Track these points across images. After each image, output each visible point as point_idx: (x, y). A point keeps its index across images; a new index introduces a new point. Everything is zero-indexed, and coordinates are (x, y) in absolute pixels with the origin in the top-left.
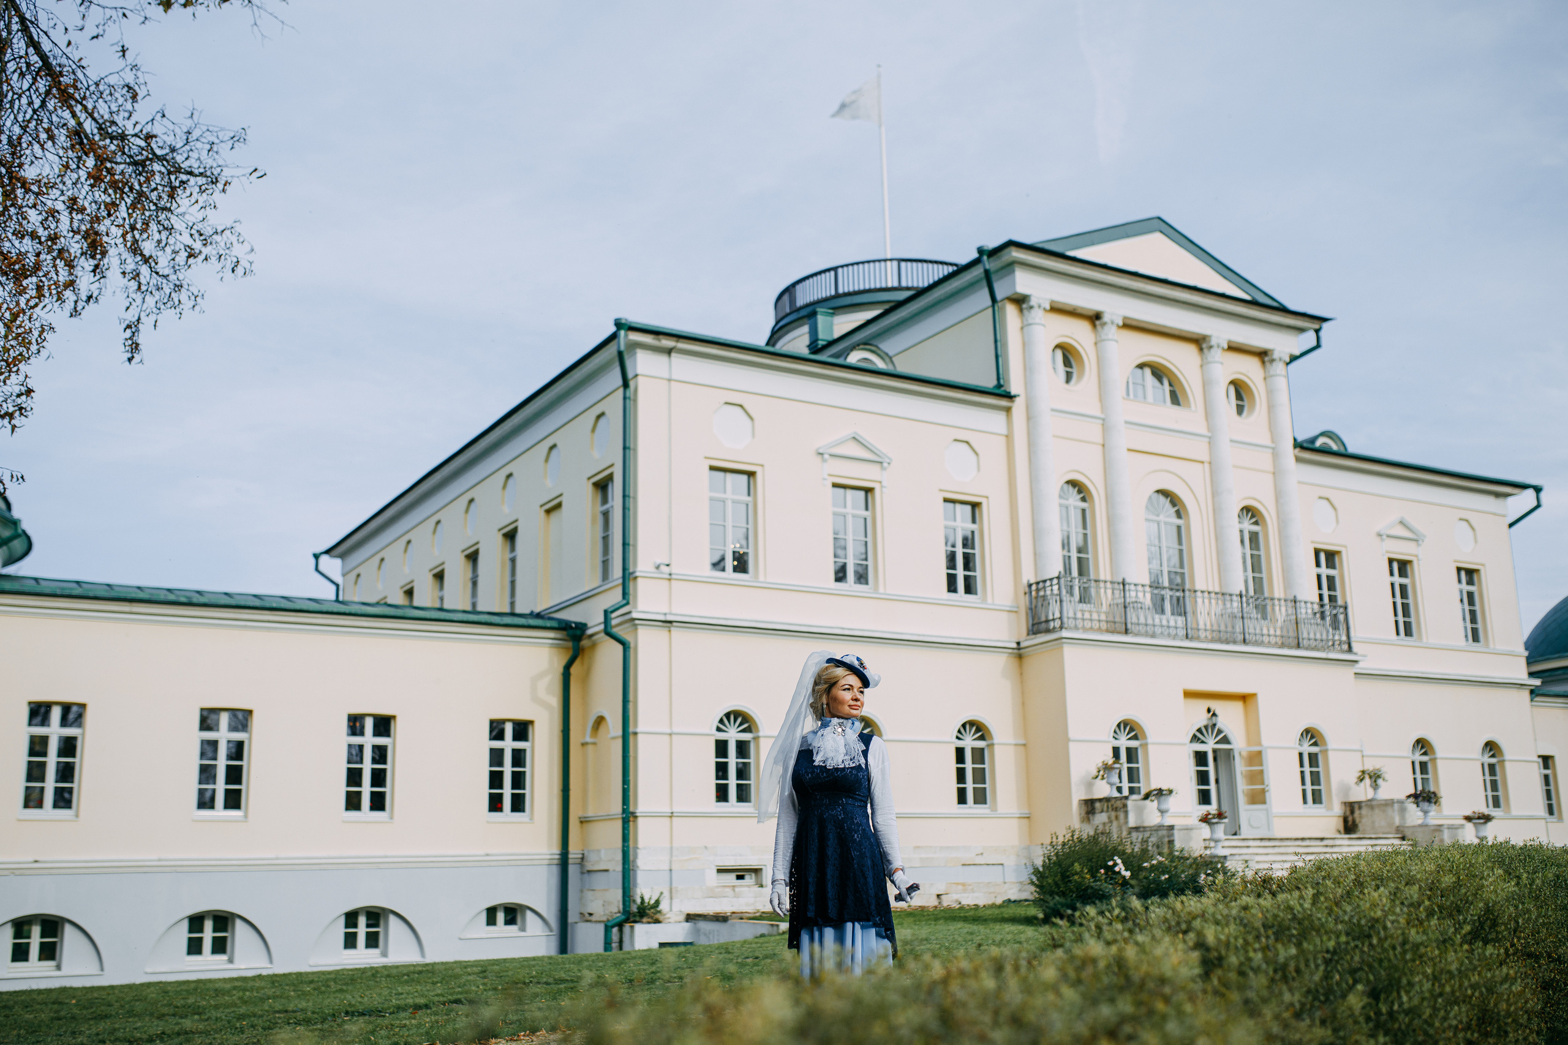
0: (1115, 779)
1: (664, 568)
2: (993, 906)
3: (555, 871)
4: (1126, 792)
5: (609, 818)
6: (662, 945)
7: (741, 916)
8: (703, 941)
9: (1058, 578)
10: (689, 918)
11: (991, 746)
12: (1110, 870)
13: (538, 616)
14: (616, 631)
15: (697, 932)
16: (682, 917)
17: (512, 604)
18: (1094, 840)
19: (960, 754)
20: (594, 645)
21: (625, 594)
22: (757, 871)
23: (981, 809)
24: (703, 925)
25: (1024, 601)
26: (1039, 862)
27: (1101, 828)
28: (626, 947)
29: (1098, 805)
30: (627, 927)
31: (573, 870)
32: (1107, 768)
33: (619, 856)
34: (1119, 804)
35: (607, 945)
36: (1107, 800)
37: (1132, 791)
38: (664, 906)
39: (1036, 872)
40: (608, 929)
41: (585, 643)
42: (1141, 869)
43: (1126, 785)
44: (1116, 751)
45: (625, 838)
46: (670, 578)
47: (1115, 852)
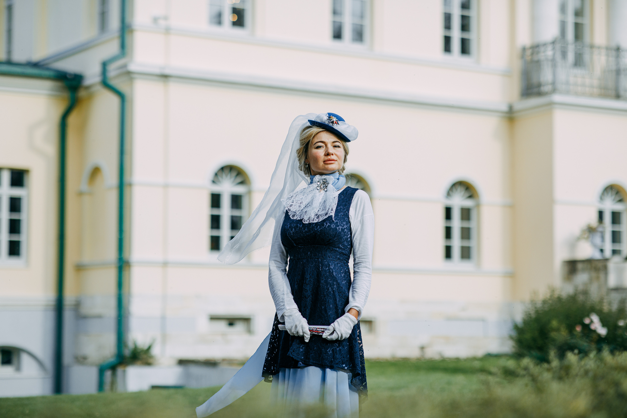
0: (598, 240)
1: (162, 23)
2: (474, 359)
3: (51, 316)
4: (608, 253)
5: (103, 265)
6: (154, 387)
7: (230, 362)
8: (193, 385)
9: (553, 43)
10: (182, 362)
11: (478, 205)
12: (587, 328)
13: (36, 65)
14: (114, 83)
15: (187, 376)
16: (173, 362)
17: (9, 52)
18: (573, 298)
19: (448, 212)
20: (90, 97)
21: (123, 46)
22: (247, 320)
23: (466, 266)
24: (195, 370)
25: (518, 65)
26: (519, 318)
27: (581, 288)
28: (119, 388)
29: (580, 266)
30: (120, 370)
31: (68, 316)
32: (591, 230)
33: (113, 303)
34: (600, 265)
35: (101, 386)
36: (589, 261)
37: (615, 252)
38: (156, 351)
39: (516, 327)
40: (102, 371)
41: (82, 93)
42: (616, 327)
43: (608, 247)
44: (601, 214)
45: (120, 285)
46: (168, 31)
47: (593, 310)
